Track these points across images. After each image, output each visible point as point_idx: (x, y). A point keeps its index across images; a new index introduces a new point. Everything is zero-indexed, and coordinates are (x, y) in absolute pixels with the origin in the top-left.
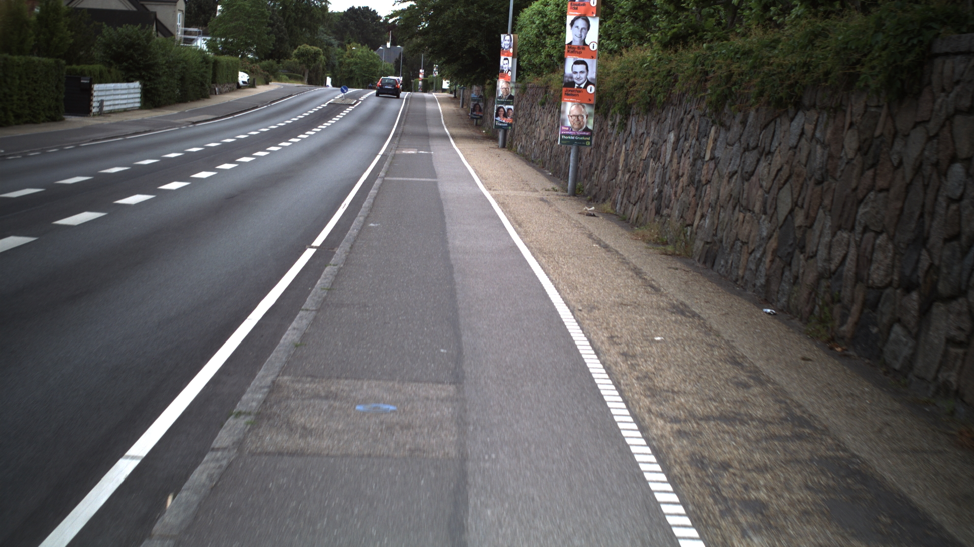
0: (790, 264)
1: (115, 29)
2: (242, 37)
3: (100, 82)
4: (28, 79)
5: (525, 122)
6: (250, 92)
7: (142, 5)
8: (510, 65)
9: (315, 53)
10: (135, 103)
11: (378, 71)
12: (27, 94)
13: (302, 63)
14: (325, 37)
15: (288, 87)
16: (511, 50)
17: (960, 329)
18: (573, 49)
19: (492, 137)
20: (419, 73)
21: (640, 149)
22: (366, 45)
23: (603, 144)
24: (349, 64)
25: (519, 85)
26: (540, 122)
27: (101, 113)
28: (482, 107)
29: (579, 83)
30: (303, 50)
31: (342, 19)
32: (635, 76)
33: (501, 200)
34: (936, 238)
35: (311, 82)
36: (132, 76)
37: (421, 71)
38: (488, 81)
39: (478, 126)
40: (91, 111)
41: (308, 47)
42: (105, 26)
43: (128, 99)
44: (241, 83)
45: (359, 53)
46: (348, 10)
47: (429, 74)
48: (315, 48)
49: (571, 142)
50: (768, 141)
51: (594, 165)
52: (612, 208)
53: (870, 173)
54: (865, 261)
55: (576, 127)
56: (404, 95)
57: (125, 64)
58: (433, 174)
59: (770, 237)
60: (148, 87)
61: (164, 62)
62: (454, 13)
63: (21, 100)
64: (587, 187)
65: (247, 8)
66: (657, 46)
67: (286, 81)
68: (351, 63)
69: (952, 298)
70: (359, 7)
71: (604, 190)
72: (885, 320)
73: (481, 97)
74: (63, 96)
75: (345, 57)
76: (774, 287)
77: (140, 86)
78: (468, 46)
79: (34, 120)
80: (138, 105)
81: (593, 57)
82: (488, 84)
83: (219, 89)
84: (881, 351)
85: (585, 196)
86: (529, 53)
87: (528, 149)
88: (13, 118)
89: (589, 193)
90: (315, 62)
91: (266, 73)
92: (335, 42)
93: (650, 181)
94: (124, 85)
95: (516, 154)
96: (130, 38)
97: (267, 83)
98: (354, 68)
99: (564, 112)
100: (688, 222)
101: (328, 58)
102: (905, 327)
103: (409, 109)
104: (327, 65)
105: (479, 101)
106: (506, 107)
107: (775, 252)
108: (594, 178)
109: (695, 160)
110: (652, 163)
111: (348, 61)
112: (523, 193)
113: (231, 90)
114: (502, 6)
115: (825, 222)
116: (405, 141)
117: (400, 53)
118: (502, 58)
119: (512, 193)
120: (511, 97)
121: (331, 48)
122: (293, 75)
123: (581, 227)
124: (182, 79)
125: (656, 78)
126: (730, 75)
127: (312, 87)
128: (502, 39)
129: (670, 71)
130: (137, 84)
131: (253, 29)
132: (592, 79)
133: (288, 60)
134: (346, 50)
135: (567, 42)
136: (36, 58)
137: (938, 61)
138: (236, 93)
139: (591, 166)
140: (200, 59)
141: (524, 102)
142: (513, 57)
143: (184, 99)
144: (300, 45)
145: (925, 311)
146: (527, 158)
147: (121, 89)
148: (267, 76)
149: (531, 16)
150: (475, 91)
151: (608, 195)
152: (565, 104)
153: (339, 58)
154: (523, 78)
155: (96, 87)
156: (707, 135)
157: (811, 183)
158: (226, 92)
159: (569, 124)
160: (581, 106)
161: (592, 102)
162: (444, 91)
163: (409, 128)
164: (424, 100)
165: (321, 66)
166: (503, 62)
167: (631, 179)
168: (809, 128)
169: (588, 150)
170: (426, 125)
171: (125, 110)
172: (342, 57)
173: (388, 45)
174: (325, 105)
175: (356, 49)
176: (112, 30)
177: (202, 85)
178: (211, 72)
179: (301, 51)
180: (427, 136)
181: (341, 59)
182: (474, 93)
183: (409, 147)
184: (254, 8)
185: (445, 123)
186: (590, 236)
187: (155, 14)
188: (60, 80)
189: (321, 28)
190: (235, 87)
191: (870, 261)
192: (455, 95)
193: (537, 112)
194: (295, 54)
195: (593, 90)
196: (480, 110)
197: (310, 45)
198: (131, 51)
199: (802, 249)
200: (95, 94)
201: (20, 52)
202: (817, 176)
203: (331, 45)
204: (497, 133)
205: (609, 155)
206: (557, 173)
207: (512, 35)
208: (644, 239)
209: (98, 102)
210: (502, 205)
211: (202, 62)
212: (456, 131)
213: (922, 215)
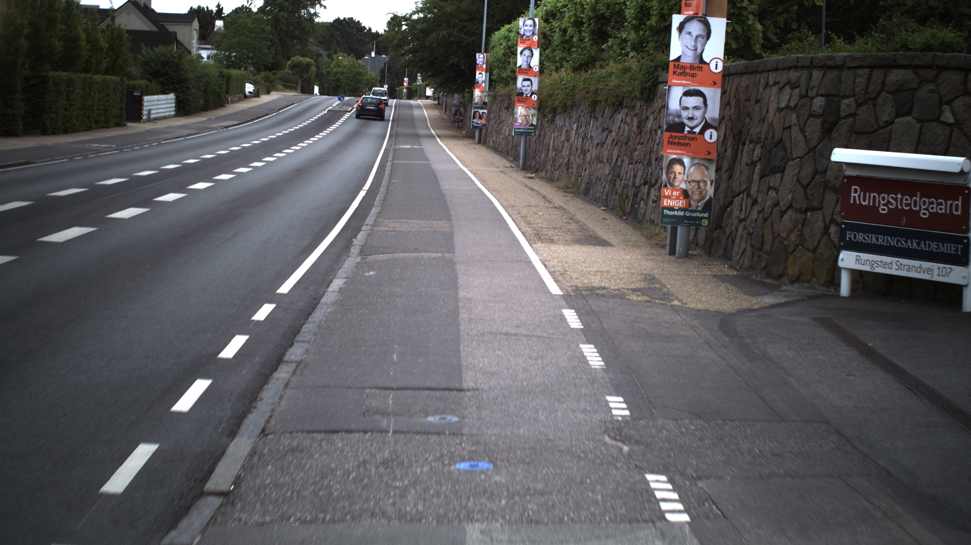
0: (615, 186)
1: (153, 50)
2: (244, 51)
3: (147, 95)
4: (104, 92)
5: (495, 123)
6: (257, 101)
7: (162, 25)
8: (484, 78)
9: (307, 64)
10: (171, 111)
11: (364, 80)
12: (103, 105)
13: (295, 74)
14: (314, 48)
15: (288, 96)
16: (484, 66)
17: (655, 196)
18: (522, 71)
19: (470, 136)
20: (403, 81)
21: (561, 135)
22: (352, 55)
23: (543, 134)
24: (336, 74)
25: (492, 93)
26: (505, 122)
27: (149, 120)
28: (463, 112)
29: (527, 93)
30: (296, 61)
31: (328, 30)
32: (558, 89)
33: (474, 171)
34: (653, 161)
35: (303, 91)
36: (167, 89)
37: (406, 79)
38: (467, 90)
39: (459, 128)
40: (142, 118)
41: (301, 59)
42: (144, 47)
43: (167, 108)
44: (247, 93)
45: (345, 63)
46: (334, 21)
47: (413, 82)
48: (307, 59)
49: (522, 133)
50: (611, 125)
51: (537, 149)
52: (546, 175)
53: (639, 136)
54: (635, 176)
55: (525, 123)
56: (393, 102)
57: (161, 79)
58: (427, 160)
59: (609, 174)
60: (181, 98)
61: (193, 77)
62: (438, 35)
63: (99, 110)
64: (533, 164)
65: (249, 25)
66: (569, 71)
67: (282, 90)
68: (338, 73)
69: (655, 184)
70: (345, 18)
71: (542, 164)
72: (638, 200)
73: (461, 103)
74: (124, 106)
75: (332, 66)
76: (609, 199)
77: (175, 97)
78: (451, 62)
79: (107, 126)
80: (173, 113)
81: (535, 76)
82: (467, 93)
83: (231, 99)
84: (637, 214)
85: (532, 170)
86: (499, 69)
87: (498, 143)
88: (94, 124)
89: (534, 168)
90: (307, 73)
91: (267, 83)
92: (324, 53)
93: (564, 154)
94: (163, 97)
95: (489, 147)
96: (165, 56)
97: (268, 93)
98: (341, 77)
99: (516, 113)
100: (580, 174)
101: (318, 68)
102: (644, 201)
103: (398, 115)
104: (317, 75)
105: (459, 107)
106: (481, 111)
107: (610, 180)
108: (537, 158)
109: (583, 139)
110: (566, 144)
111: (334, 70)
112: (490, 169)
113: (240, 100)
114: (477, 29)
115: (627, 161)
116: (400, 139)
117: (385, 63)
118: (478, 72)
119: (481, 168)
120: (485, 103)
121: (320, 58)
122: (288, 85)
123: (522, 183)
124: (206, 91)
125: (567, 91)
126: (597, 90)
127: (308, 96)
128: (477, 57)
129: (575, 87)
130: (172, 96)
131: (254, 44)
132: (535, 91)
133: (282, 71)
134: (333, 60)
135: (518, 65)
136: (108, 77)
137: (659, 85)
138: (244, 102)
139: (536, 149)
140: (218, 74)
141: (494, 107)
142: (486, 72)
143: (206, 108)
144: (294, 56)
145: (649, 193)
146: (496, 150)
147: (162, 100)
148: (268, 87)
149: (499, 39)
150: (456, 99)
151: (544, 166)
152: (517, 108)
153: (326, 68)
154: (495, 88)
155: (146, 98)
156: (589, 124)
157: (624, 144)
158: (236, 102)
159: (520, 121)
160: (528, 109)
161: (535, 106)
162: (428, 98)
163: (401, 130)
164: (411, 107)
165: (312, 77)
166: (478, 76)
167: (556, 155)
168: (624, 117)
169: (534, 139)
170: (415, 128)
171: (165, 118)
172: (329, 67)
173: (373, 54)
174: (325, 112)
175: (343, 59)
176: (150, 51)
177: (219, 96)
178: (226, 85)
179: (294, 62)
180: (418, 136)
181: (328, 69)
182: (456, 100)
183: (405, 144)
184: (255, 25)
185: (431, 126)
186: (526, 186)
187: (175, 33)
188: (123, 94)
189: (311, 40)
190: (243, 97)
191: (636, 176)
192: (439, 101)
193: (504, 114)
194: (289, 65)
195: (536, 99)
196: (461, 115)
197: (303, 57)
198: (167, 68)
199: (619, 176)
200: (145, 104)
201: (97, 72)
202: (625, 141)
203: (320, 55)
204: (475, 133)
205: (545, 141)
206: (516, 158)
207: (485, 54)
208: (557, 187)
209: (147, 110)
210: (475, 174)
211: (219, 77)
212: (441, 132)
213: (650, 152)
